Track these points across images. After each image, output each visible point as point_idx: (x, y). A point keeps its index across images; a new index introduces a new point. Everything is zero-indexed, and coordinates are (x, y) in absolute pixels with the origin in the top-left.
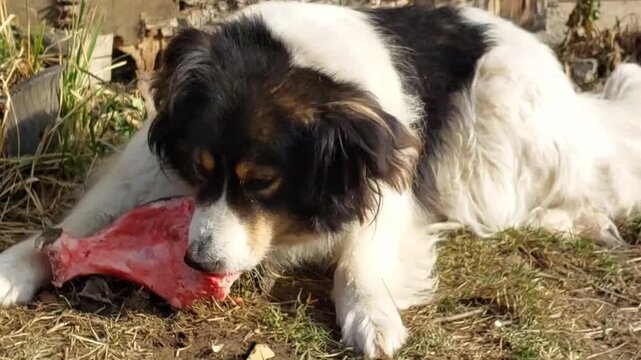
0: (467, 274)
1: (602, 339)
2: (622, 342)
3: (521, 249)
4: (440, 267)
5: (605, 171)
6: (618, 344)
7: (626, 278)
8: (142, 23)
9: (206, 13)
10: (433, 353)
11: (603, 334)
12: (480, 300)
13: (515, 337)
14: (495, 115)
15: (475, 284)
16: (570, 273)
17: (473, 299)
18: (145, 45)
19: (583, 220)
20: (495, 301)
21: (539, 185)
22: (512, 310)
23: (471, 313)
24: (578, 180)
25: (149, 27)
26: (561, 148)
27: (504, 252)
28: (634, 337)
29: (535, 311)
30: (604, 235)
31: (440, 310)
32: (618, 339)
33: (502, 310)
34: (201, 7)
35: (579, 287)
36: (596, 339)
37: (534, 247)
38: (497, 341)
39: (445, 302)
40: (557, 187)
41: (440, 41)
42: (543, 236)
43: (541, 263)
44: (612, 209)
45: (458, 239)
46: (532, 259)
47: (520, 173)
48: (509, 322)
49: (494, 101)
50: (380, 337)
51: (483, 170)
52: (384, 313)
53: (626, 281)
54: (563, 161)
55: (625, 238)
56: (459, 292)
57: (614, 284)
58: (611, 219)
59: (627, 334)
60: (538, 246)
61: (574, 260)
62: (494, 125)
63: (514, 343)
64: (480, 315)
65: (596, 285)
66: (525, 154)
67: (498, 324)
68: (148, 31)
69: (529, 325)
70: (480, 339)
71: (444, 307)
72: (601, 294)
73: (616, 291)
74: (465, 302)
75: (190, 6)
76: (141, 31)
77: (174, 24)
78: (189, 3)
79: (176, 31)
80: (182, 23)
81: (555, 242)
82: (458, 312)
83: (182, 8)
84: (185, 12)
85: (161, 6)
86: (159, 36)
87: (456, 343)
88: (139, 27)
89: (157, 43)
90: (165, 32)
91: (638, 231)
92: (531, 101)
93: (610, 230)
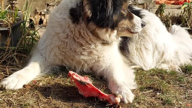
0: (144, 81)
1: (185, 98)
3: (157, 74)
4: (136, 79)
6: (190, 100)
7: (187, 82)
9: (54, 7)
10: (143, 101)
12: (150, 88)
13: (163, 97)
15: (149, 83)
16: (172, 81)
17: (148, 88)
20: (155, 88)
21: (159, 56)
22: (160, 90)
23: (150, 91)
27: (152, 75)
29: (167, 90)
33: (157, 90)
34: (53, 6)
35: (175, 85)
38: (159, 98)
39: (141, 88)
40: (164, 57)
42: (162, 71)
43: (163, 78)
44: (179, 64)
46: (160, 77)
48: (161, 93)
50: (128, 98)
54: (166, 49)
55: (183, 72)
56: (144, 85)
57: (184, 84)
58: (179, 66)
60: (161, 73)
61: (172, 77)
63: (164, 99)
64: (152, 92)
65: (179, 84)
67: (158, 93)
68: (38, 12)
69: (166, 94)
70: (154, 98)
71: (141, 90)
72: (181, 86)
73: (185, 86)
74: (146, 88)
75: (50, 5)
76: (36, 12)
77: (45, 10)
78: (50, 4)
79: (46, 13)
80: (48, 10)
81: (166, 72)
82: (146, 91)
83: (48, 6)
84: (49, 7)
85: (42, 5)
86: (41, 14)
87: (148, 99)
88: (35, 11)
89: (40, 16)
90: (43, 13)
91: (187, 70)
92: (157, 31)
93: (179, 70)
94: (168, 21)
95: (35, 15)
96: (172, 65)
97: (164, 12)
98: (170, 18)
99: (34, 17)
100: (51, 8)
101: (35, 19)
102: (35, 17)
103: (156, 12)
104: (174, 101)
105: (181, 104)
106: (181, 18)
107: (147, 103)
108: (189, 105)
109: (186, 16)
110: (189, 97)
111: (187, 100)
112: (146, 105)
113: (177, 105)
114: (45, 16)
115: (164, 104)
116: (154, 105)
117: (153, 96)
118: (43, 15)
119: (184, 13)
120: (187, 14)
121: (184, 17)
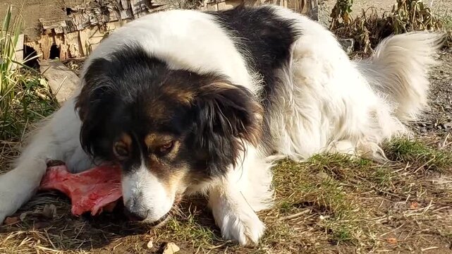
0: (293, 187)
1: (387, 223)
2: (400, 224)
3: (325, 168)
4: (276, 183)
6: (398, 226)
7: (395, 183)
8: (40, 26)
9: (85, 16)
10: (284, 240)
11: (387, 220)
12: (307, 204)
13: (334, 226)
14: (306, 84)
15: (303, 193)
16: (359, 182)
17: (301, 203)
18: (42, 41)
19: (361, 147)
20: (316, 204)
21: (333, 128)
22: (328, 208)
23: (303, 213)
25: (45, 28)
26: (347, 102)
27: (314, 171)
28: (408, 221)
29: (343, 208)
30: (376, 156)
31: (282, 212)
32: (398, 223)
33: (321, 209)
34: (82, 12)
35: (367, 191)
36: (383, 224)
37: (333, 166)
38: (323, 229)
39: (283, 206)
40: (344, 127)
41: (264, 33)
42: (338, 159)
43: (339, 176)
44: (379, 140)
45: (284, 164)
46: (333, 174)
47: (322, 121)
48: (328, 217)
49: (304, 75)
50: (248, 230)
51: (299, 122)
52: (248, 215)
53: (395, 185)
54: (348, 111)
55: (388, 157)
56: (292, 199)
57: (388, 188)
58: (380, 146)
59: (403, 219)
60: (336, 165)
61: (360, 173)
62: (306, 91)
63: (334, 230)
64: (308, 214)
65: (377, 188)
66: (325, 109)
67: (322, 217)
68: (45, 30)
69: (341, 217)
70: (312, 229)
71: (284, 210)
72: (380, 194)
73: (390, 192)
74: (297, 205)
75: (74, 12)
76: (40, 31)
77: (64, 24)
78: (73, 9)
79: (65, 30)
80: (69, 24)
81: (346, 161)
82: (294, 213)
83: (68, 13)
84: (71, 15)
85: (54, 13)
86: (53, 34)
87: (296, 232)
88: (38, 28)
89: (52, 39)
90: (57, 31)
91: (397, 152)
92: (327, 73)
93: (379, 153)
94: (360, 31)
95: (39, 38)
97: (350, 11)
98: (366, 24)
99: (37, 43)
100: (77, 17)
101: (40, 47)
102: (39, 42)
103: (333, 11)
104: (359, 234)
105: (373, 241)
106: (391, 22)
107: (294, 242)
108: (392, 241)
109: (401, 18)
110: (395, 219)
111: (390, 228)
112: (291, 247)
113: (362, 244)
114: (63, 37)
115: (333, 243)
116: (308, 246)
117: (311, 225)
118: (59, 35)
119: (397, 12)
120: (404, 14)
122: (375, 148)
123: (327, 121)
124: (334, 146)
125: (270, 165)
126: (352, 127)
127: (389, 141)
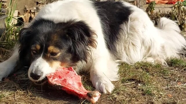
1: (168, 89)
2: (173, 90)
3: (141, 67)
4: (120, 72)
5: (163, 47)
6: (172, 90)
7: (171, 74)
8: (25, 8)
9: (44, 6)
10: (123, 92)
11: (168, 88)
12: (133, 79)
13: (144, 88)
14: (135, 31)
15: (131, 76)
16: (156, 73)
17: (130, 80)
18: (26, 15)
19: (157, 60)
20: (137, 80)
21: (146, 51)
22: (142, 81)
23: (131, 83)
24: (156, 50)
25: (27, 9)
26: (152, 41)
27: (137, 68)
28: (177, 88)
29: (149, 82)
30: (163, 64)
32: (172, 89)
33: (139, 82)
34: (43, 4)
36: (166, 89)
37: (145, 67)
38: (140, 89)
40: (150, 51)
42: (147, 64)
43: (147, 71)
44: (165, 58)
45: (124, 65)
46: (145, 70)
48: (142, 85)
50: (107, 88)
51: (131, 47)
52: (106, 81)
53: (171, 75)
54: (152, 44)
55: (168, 65)
56: (127, 78)
57: (168, 76)
58: (165, 60)
59: (174, 88)
60: (146, 66)
61: (156, 70)
63: (145, 90)
64: (134, 84)
65: (163, 76)
67: (139, 85)
68: (27, 10)
69: (148, 85)
70: (135, 89)
71: (123, 81)
72: (165, 78)
73: (169, 78)
74: (129, 80)
75: (40, 3)
76: (25, 11)
77: (35, 8)
78: (39, 2)
79: (35, 11)
80: (37, 9)
81: (151, 65)
82: (127, 83)
83: (37, 4)
84: (38, 5)
85: (31, 4)
86: (30, 12)
87: (128, 90)
88: (25, 9)
89: (30, 14)
90: (32, 11)
91: (172, 63)
92: (145, 27)
93: (165, 63)
94: (158, 18)
95: (24, 13)
96: (159, 59)
97: (154, 9)
98: (160, 15)
100: (41, 6)
101: (25, 17)
103: (147, 9)
104: (155, 92)
105: (161, 95)
106: (171, 15)
107: (127, 93)
108: (169, 95)
109: (175, 13)
110: (171, 88)
111: (169, 91)
112: (125, 95)
113: (157, 96)
114: (35, 14)
115: (144, 94)
116: (133, 95)
117: (134, 88)
118: (33, 13)
120: (176, 11)
121: (173, 14)
122: (163, 61)
123: (143, 48)
124: (146, 59)
125: (118, 64)
126: (154, 51)
127: (169, 59)
